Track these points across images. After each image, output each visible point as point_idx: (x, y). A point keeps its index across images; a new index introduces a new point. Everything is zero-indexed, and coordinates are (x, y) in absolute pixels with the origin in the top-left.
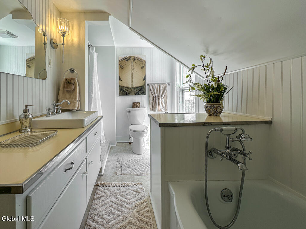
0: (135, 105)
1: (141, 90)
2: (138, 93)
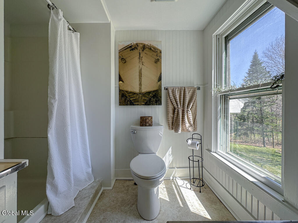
0: (145, 122)
1: (154, 96)
2: (150, 102)
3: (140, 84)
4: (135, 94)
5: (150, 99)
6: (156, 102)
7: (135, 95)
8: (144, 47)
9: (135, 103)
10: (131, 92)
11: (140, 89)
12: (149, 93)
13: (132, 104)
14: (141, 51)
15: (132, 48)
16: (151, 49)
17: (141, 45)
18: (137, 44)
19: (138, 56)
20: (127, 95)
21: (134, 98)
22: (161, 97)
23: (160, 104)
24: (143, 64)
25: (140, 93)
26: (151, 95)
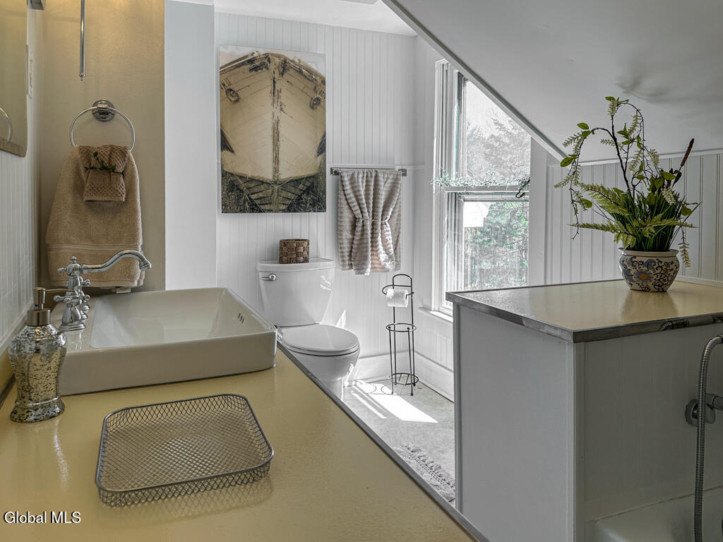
0: (291, 252)
1: (308, 190)
2: (298, 204)
3: (276, 160)
4: (263, 183)
5: (300, 198)
6: (313, 205)
7: (262, 187)
8: (285, 66)
9: (263, 207)
10: (252, 180)
11: (276, 170)
12: (297, 181)
13: (255, 208)
14: (277, 76)
15: (254, 64)
16: (300, 72)
17: (277, 61)
18: (267, 56)
19: (270, 88)
20: (243, 186)
21: (261, 195)
22: (324, 192)
23: (322, 208)
24: (281, 109)
25: (275, 183)
26: (301, 186)
